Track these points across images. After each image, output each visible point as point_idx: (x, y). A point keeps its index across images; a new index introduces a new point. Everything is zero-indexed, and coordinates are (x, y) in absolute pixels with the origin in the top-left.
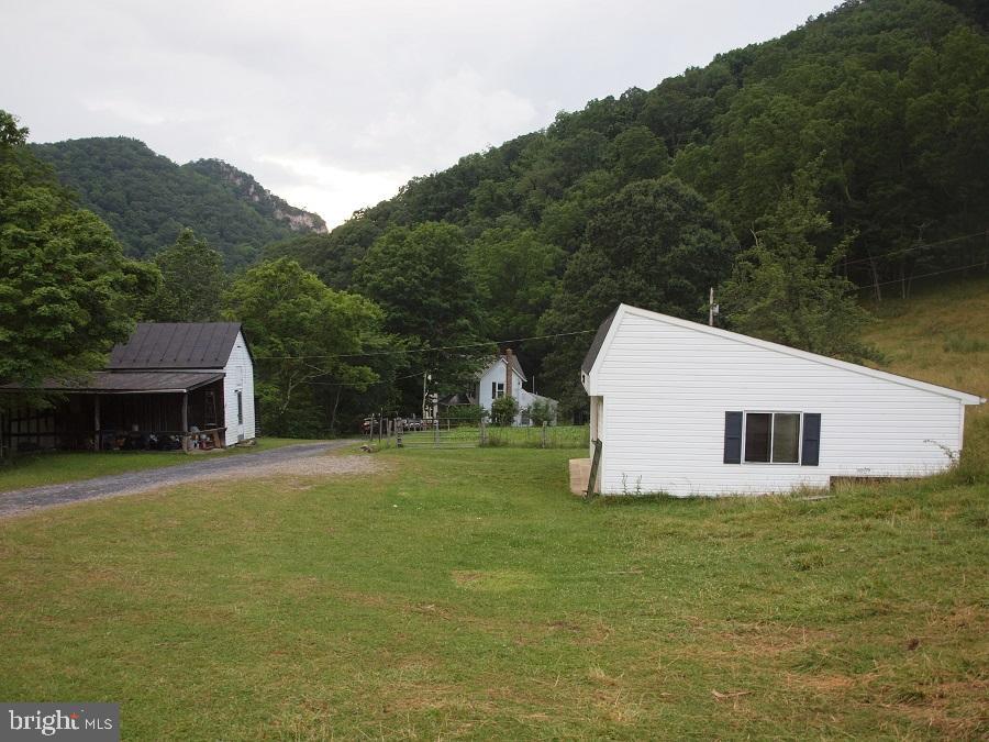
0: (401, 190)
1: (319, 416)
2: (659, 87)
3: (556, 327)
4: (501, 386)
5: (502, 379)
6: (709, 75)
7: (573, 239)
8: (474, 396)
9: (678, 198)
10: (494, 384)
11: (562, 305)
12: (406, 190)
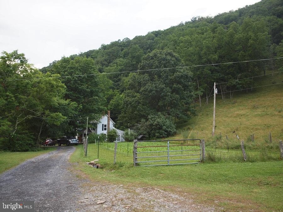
0: (50, 64)
1: (32, 138)
2: (134, 39)
3: (128, 102)
4: (105, 126)
5: (106, 123)
6: (149, 36)
7: (115, 78)
8: (94, 129)
9: (173, 56)
10: (103, 125)
11: (129, 94)
12: (52, 64)
